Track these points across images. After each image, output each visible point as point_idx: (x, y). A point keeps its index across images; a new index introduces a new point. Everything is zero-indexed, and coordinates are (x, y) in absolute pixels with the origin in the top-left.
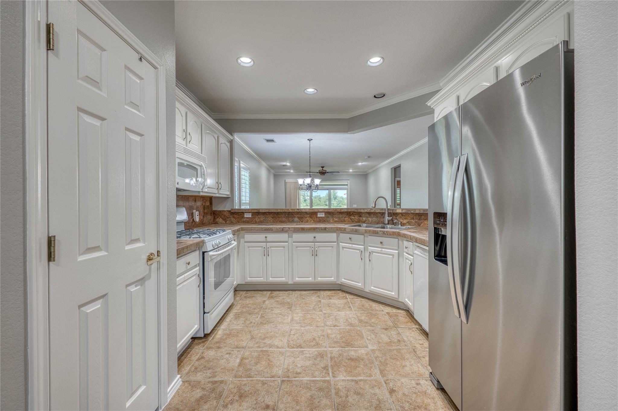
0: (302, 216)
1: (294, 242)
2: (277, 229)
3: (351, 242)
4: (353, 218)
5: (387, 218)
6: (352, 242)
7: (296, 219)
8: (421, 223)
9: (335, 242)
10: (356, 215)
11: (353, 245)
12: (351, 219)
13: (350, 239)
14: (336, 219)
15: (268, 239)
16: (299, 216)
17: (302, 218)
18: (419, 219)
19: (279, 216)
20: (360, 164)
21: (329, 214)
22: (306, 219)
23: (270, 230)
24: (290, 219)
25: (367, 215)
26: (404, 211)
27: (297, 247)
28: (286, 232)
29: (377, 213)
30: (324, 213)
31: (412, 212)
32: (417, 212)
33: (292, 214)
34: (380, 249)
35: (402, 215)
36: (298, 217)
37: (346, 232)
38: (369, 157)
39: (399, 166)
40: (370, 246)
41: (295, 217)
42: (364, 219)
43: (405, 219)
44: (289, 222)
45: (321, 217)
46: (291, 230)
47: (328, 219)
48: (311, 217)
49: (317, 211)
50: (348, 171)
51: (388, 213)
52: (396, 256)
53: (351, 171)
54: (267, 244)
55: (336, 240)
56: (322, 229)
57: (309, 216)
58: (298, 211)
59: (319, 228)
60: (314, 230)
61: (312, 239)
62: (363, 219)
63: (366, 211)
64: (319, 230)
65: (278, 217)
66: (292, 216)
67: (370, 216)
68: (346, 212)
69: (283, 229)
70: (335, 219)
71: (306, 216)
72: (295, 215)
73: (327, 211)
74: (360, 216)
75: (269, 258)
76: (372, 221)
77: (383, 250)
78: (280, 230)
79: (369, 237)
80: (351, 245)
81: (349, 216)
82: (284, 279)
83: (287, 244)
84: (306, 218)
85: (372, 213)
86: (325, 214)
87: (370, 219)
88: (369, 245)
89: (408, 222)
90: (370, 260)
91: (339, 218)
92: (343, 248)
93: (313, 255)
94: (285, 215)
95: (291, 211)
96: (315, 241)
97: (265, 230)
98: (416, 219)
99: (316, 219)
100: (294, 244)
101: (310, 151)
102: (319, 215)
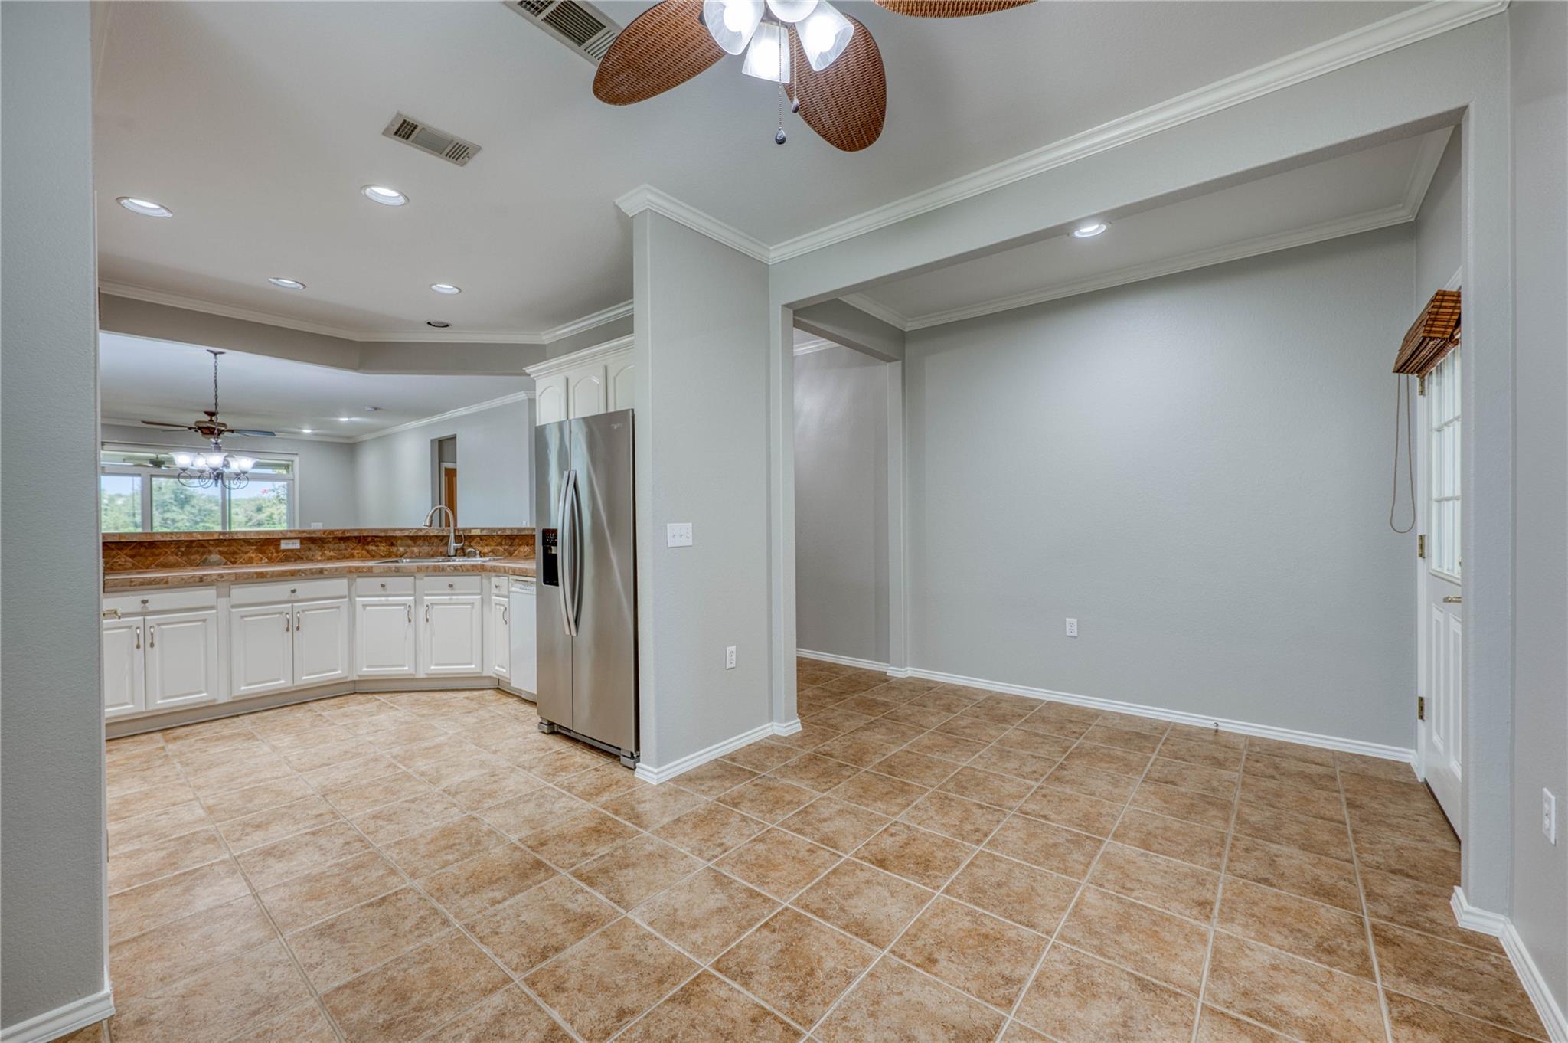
0: (233, 548)
1: (233, 606)
2: (183, 579)
3: (384, 593)
4: (374, 548)
5: (453, 545)
6: (388, 593)
7: (215, 557)
8: (515, 551)
9: (345, 597)
10: (381, 542)
11: (390, 598)
12: (368, 551)
13: (383, 586)
14: (332, 554)
15: (150, 607)
16: (225, 549)
17: (235, 553)
18: (511, 545)
20: (344, 419)
21: (313, 543)
22: (246, 556)
23: (158, 583)
24: (193, 557)
25: (410, 542)
26: (485, 533)
27: (242, 617)
28: (211, 584)
29: (431, 537)
30: (298, 541)
31: (499, 533)
32: (508, 533)
33: (202, 546)
34: (449, 597)
35: (481, 540)
36: (220, 551)
37: (370, 574)
38: (376, 409)
39: (453, 438)
40: (427, 595)
41: (210, 552)
42: (401, 549)
43: (487, 545)
44: (191, 565)
45: (292, 550)
46: (226, 578)
47: (309, 554)
48: (260, 551)
49: (281, 536)
50: (297, 430)
51: (455, 536)
52: (478, 605)
53: (307, 431)
54: (147, 618)
55: (346, 593)
56: (312, 573)
57: (256, 550)
58: (221, 537)
59: (306, 570)
60: (292, 575)
61: (287, 595)
62: (398, 550)
63: (407, 534)
64: (306, 574)
66: (201, 550)
67: (415, 543)
68: (355, 537)
69: (201, 578)
70: (327, 552)
71: (246, 548)
72: (211, 548)
73: (308, 536)
74: (392, 545)
75: (155, 654)
76: (419, 553)
77: (454, 597)
78: (191, 580)
79: (425, 578)
80: (383, 599)
81: (364, 544)
82: (205, 694)
83: (214, 611)
84: (247, 553)
85: (420, 537)
86: (301, 543)
87: (416, 550)
88: (426, 592)
89: (491, 551)
90: (427, 620)
91: (339, 550)
92: (364, 606)
93: (288, 630)
94: (178, 547)
95: (200, 538)
96: (293, 598)
97: (142, 584)
98: (506, 544)
99: (275, 554)
100: (233, 610)
101: (216, 381)
102: (284, 545)
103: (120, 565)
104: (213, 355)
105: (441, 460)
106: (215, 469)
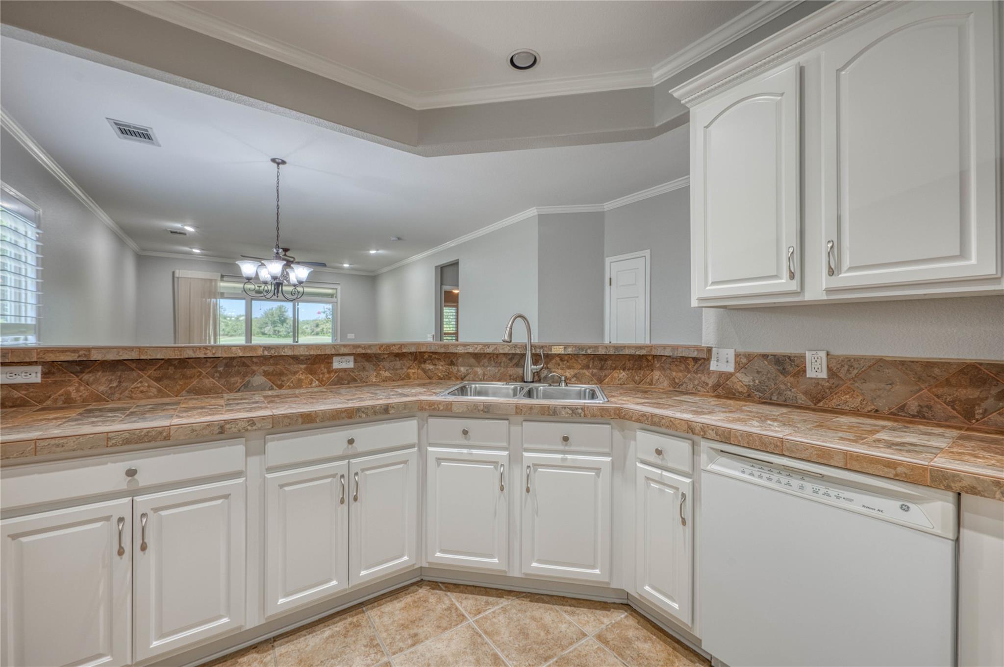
0: (280, 367)
1: (270, 470)
2: (193, 431)
3: (466, 442)
4: (431, 367)
5: (530, 368)
6: (471, 443)
7: (259, 380)
8: (606, 376)
9: (412, 446)
10: (439, 359)
11: (475, 451)
12: (425, 371)
13: (465, 432)
14: (387, 374)
15: (142, 480)
16: (270, 369)
17: (281, 374)
18: (601, 369)
19: (189, 372)
20: (373, 252)
21: (367, 361)
22: (294, 378)
23: (154, 439)
24: (233, 380)
25: (472, 361)
26: (570, 351)
27: (282, 486)
28: (237, 436)
29: (498, 355)
30: (352, 358)
31: (589, 352)
32: (601, 351)
33: (244, 365)
34: (560, 456)
35: (561, 360)
36: (264, 372)
37: (449, 414)
38: (399, 239)
39: (456, 264)
40: (527, 450)
41: (254, 373)
42: (462, 369)
43: (569, 368)
44: (231, 390)
45: (345, 370)
46: (259, 425)
47: (364, 374)
48: (312, 372)
49: (333, 352)
50: (341, 265)
51: (533, 355)
52: (606, 472)
53: (346, 265)
54: (138, 499)
55: (415, 440)
56: (375, 413)
57: (306, 369)
58: (266, 353)
59: (367, 408)
60: (350, 417)
61: (343, 447)
62: (458, 371)
63: (471, 350)
64: (367, 415)
65: (184, 377)
66: (243, 369)
67: (479, 363)
68: (411, 353)
69: (222, 427)
70: (382, 372)
71: (294, 367)
72: (255, 368)
73: (363, 352)
74: (452, 363)
75: (148, 562)
76: (484, 375)
77: (569, 457)
78: (206, 432)
79: (525, 423)
80: (465, 451)
81: (420, 362)
82: (225, 620)
83: (241, 480)
84: (295, 373)
85: (485, 355)
86: (355, 361)
87: (479, 371)
88: (525, 446)
89: (575, 376)
90: (528, 490)
91: (394, 369)
92: (439, 460)
93: (342, 501)
94: (215, 367)
95: (241, 355)
96: (350, 452)
97: (127, 442)
98: (594, 367)
99: (327, 376)
100: (269, 476)
101: (278, 190)
102: (337, 364)
103: (142, 392)
104: (276, 165)
105: (442, 284)
106: (274, 278)
